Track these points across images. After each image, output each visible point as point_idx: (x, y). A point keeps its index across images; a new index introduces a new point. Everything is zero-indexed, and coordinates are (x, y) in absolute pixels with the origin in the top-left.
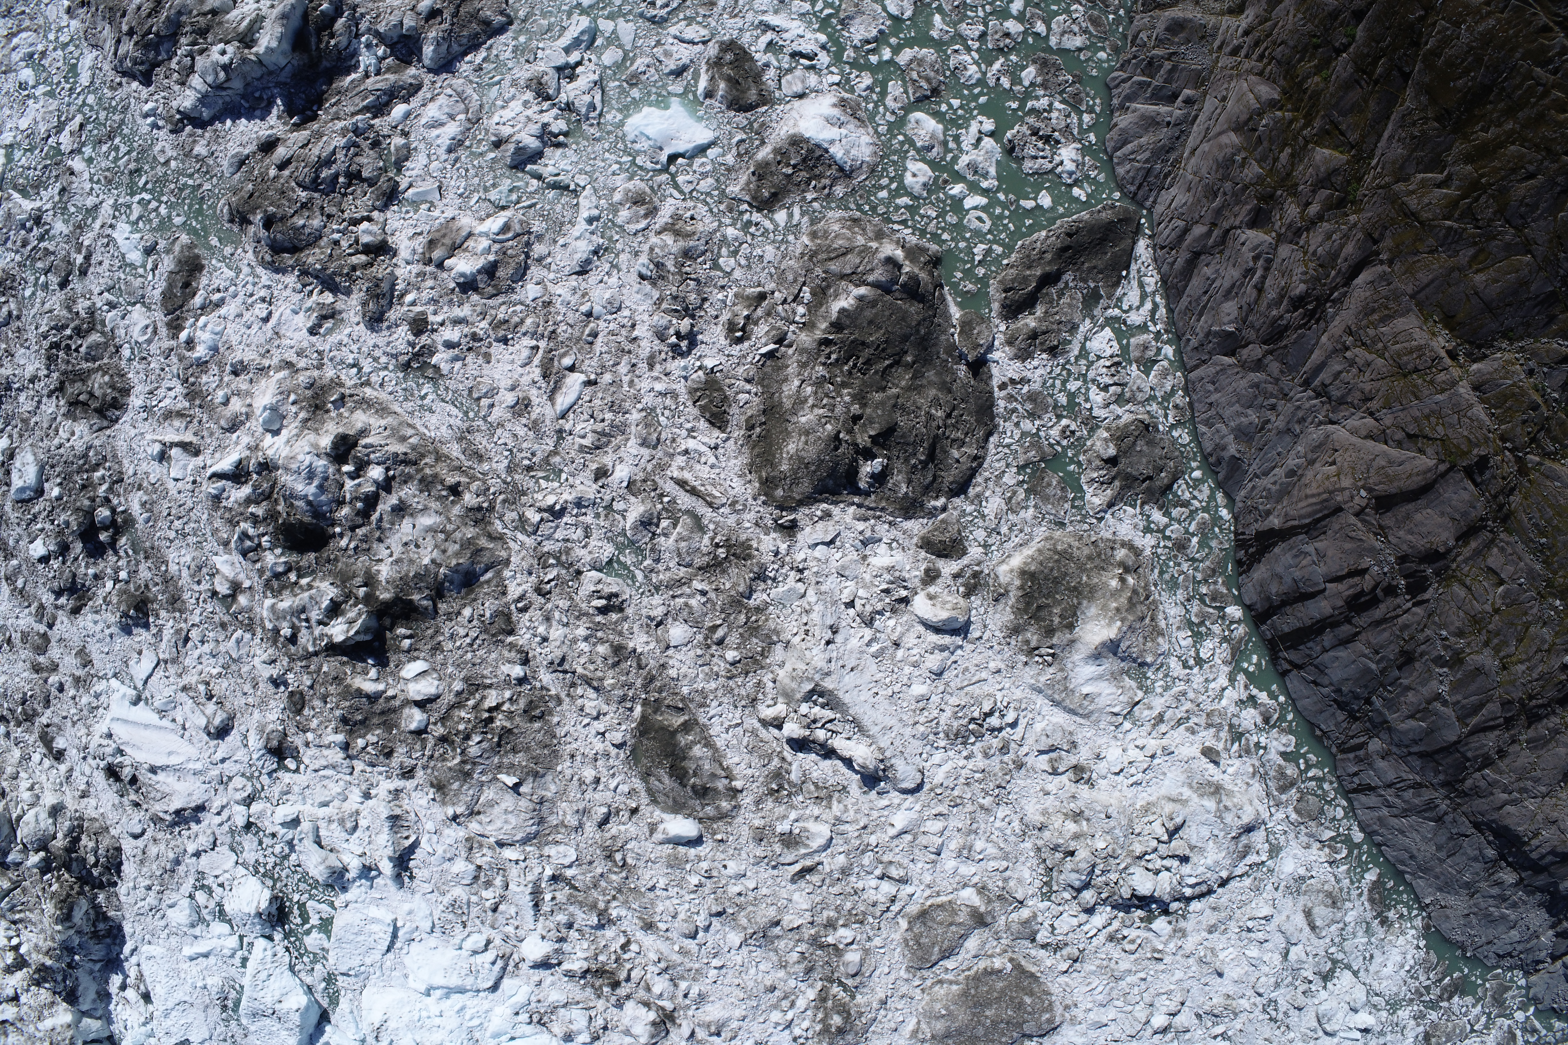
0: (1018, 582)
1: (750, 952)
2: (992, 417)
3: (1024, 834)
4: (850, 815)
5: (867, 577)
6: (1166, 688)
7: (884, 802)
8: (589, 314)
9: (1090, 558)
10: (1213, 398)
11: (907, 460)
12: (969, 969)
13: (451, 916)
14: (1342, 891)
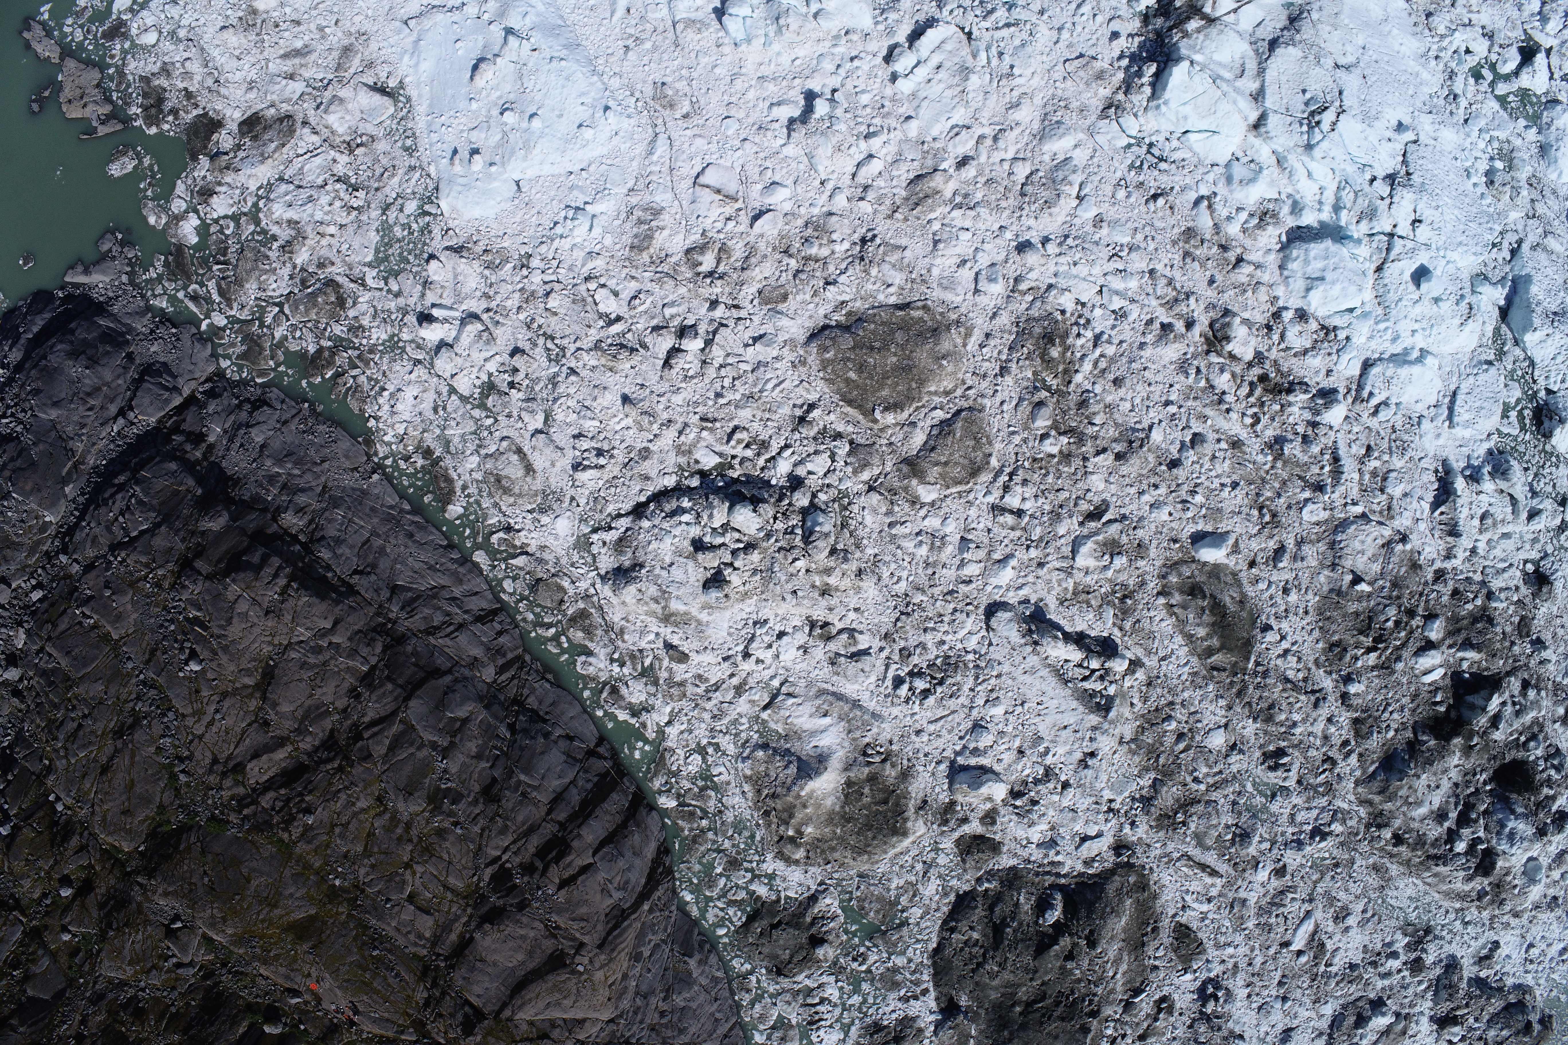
0: (909, 824)
1: (1139, 422)
2: (934, 964)
3: (874, 564)
4: (1055, 576)
5: (1051, 812)
6: (735, 722)
7: (1022, 593)
8: (1285, 999)
9: (833, 849)
10: (716, 1005)
11: (1021, 924)
12: (917, 408)
13: (1406, 437)
14: (490, 495)
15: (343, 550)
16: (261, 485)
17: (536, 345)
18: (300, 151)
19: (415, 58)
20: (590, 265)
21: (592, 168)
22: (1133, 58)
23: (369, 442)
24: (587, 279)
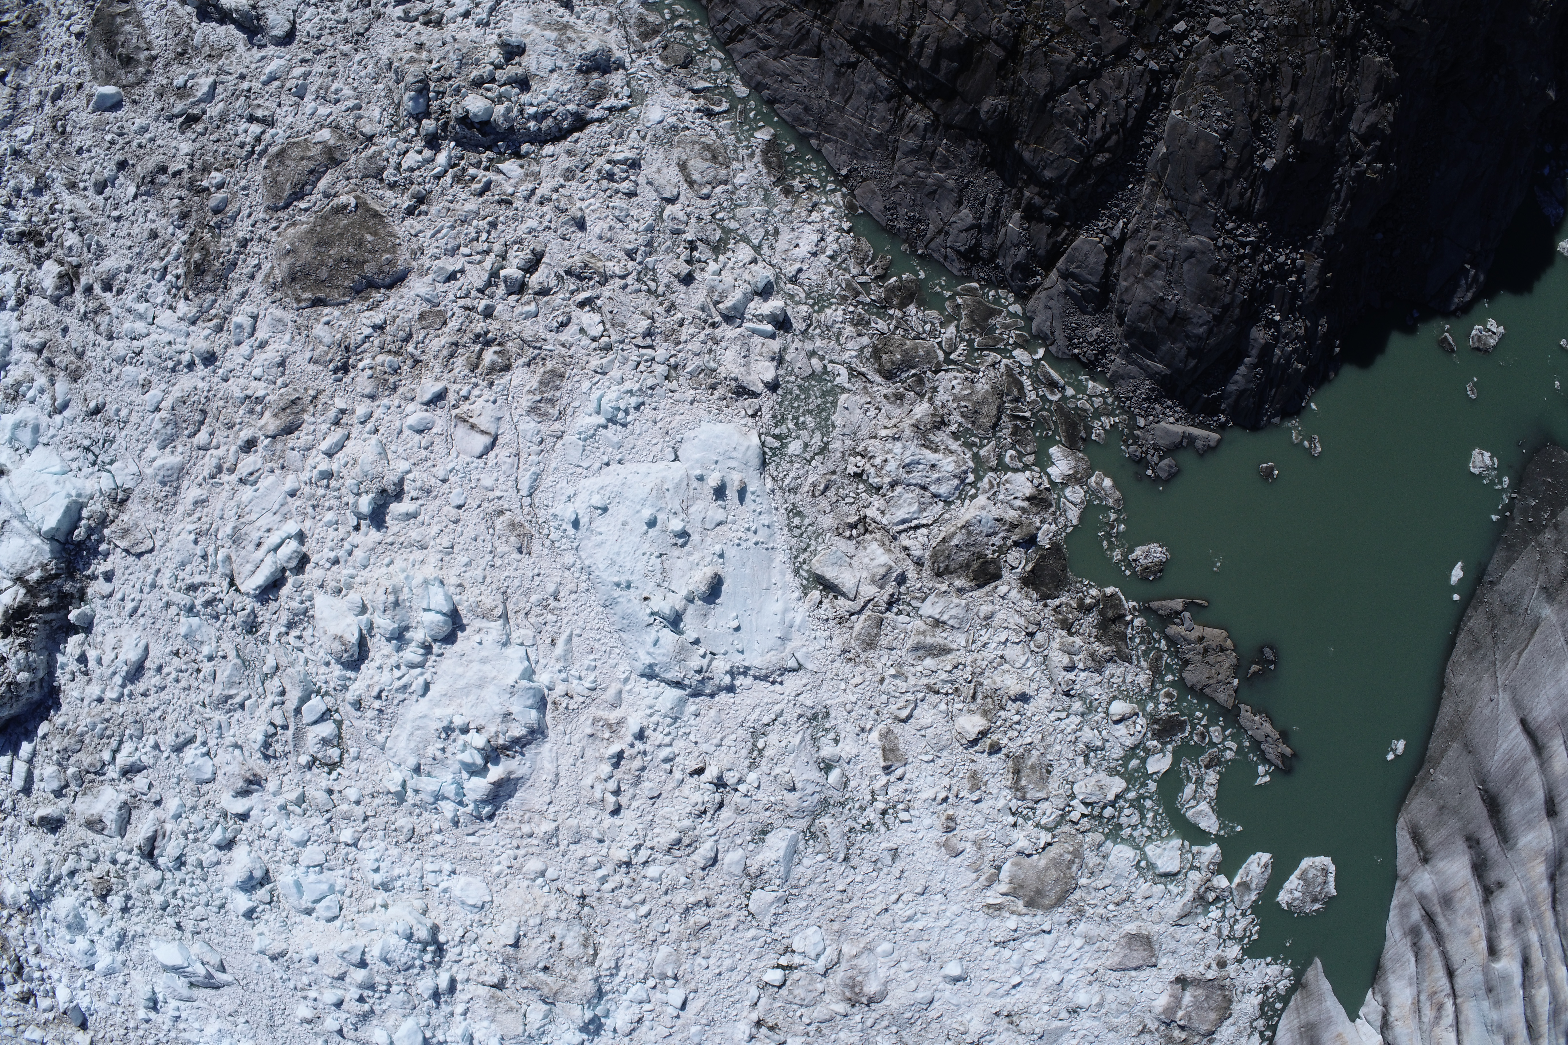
1: (143, 201)
4: (233, 69)
7: (262, 54)
12: (321, 210)
14: (725, 147)
15: (866, 88)
16: (956, 157)
17: (667, 286)
18: (924, 531)
19: (787, 620)
20: (604, 361)
21: (597, 465)
22: (95, 553)
23: (851, 207)
24: (609, 348)
